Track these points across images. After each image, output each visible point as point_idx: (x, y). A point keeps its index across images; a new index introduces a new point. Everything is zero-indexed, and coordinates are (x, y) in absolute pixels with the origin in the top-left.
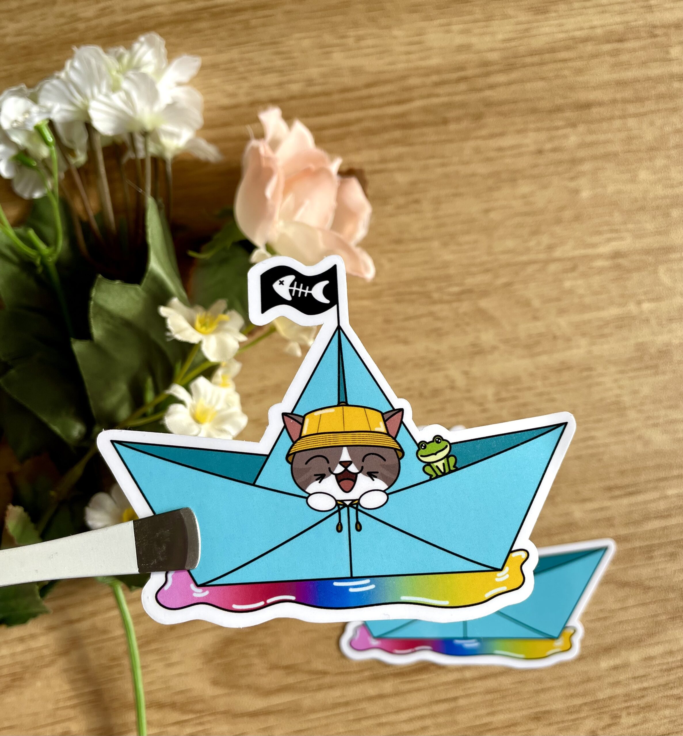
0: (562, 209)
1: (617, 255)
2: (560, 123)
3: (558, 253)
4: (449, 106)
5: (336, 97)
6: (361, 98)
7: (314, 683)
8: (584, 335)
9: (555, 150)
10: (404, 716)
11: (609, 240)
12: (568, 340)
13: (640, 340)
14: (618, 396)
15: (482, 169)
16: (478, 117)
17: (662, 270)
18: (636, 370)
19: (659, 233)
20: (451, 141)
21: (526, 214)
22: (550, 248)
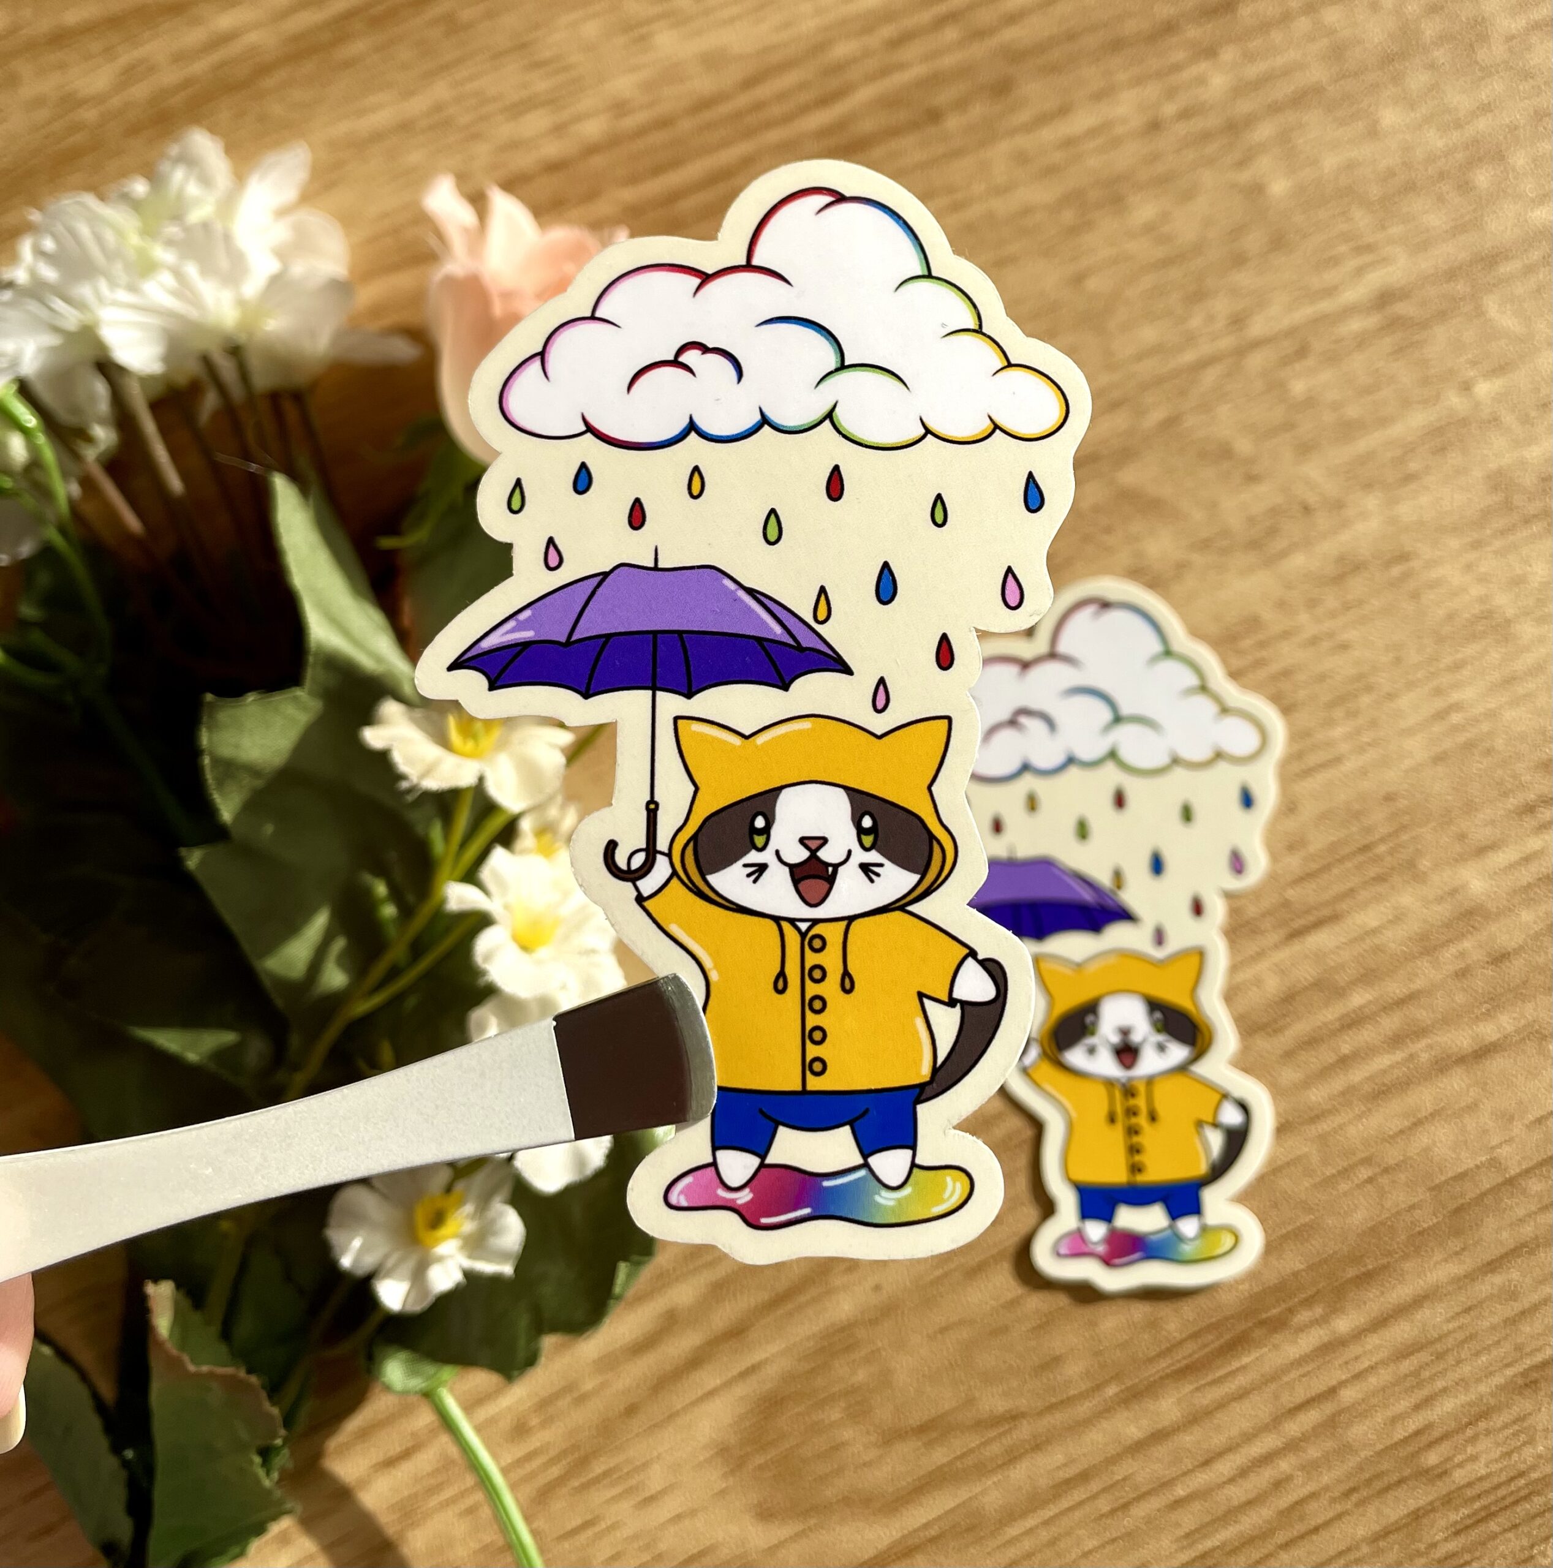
0: (1238, 232)
1: (1384, 299)
2: (1180, 56)
3: (1257, 327)
4: (935, 80)
5: (686, 125)
6: (738, 115)
7: (995, 1449)
8: (1368, 486)
9: (1185, 114)
10: (1225, 1467)
11: (1360, 272)
12: (1338, 505)
13: (1493, 466)
14: (1482, 600)
15: (1040, 194)
16: (1002, 88)
17: (1492, 305)
18: (1503, 533)
19: (1459, 228)
20: (957, 153)
21: (1166, 263)
22: (1238, 321)
